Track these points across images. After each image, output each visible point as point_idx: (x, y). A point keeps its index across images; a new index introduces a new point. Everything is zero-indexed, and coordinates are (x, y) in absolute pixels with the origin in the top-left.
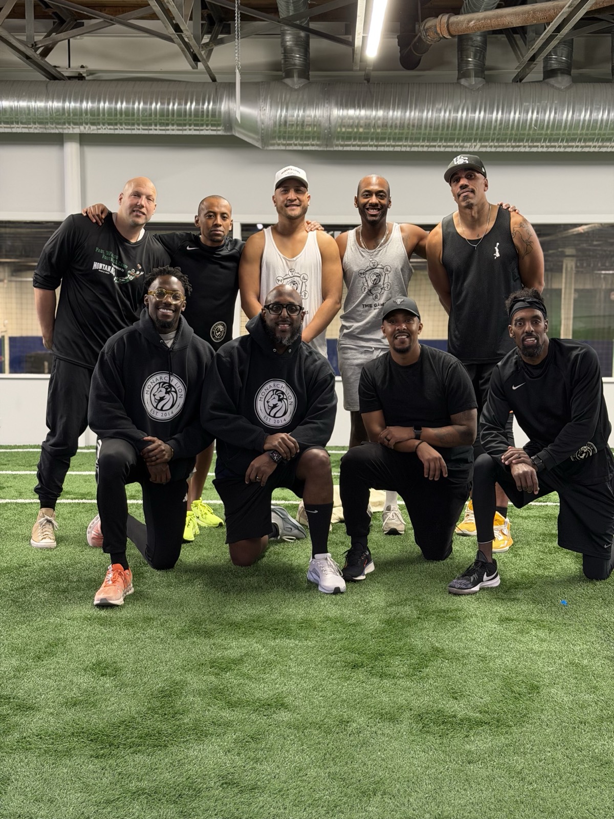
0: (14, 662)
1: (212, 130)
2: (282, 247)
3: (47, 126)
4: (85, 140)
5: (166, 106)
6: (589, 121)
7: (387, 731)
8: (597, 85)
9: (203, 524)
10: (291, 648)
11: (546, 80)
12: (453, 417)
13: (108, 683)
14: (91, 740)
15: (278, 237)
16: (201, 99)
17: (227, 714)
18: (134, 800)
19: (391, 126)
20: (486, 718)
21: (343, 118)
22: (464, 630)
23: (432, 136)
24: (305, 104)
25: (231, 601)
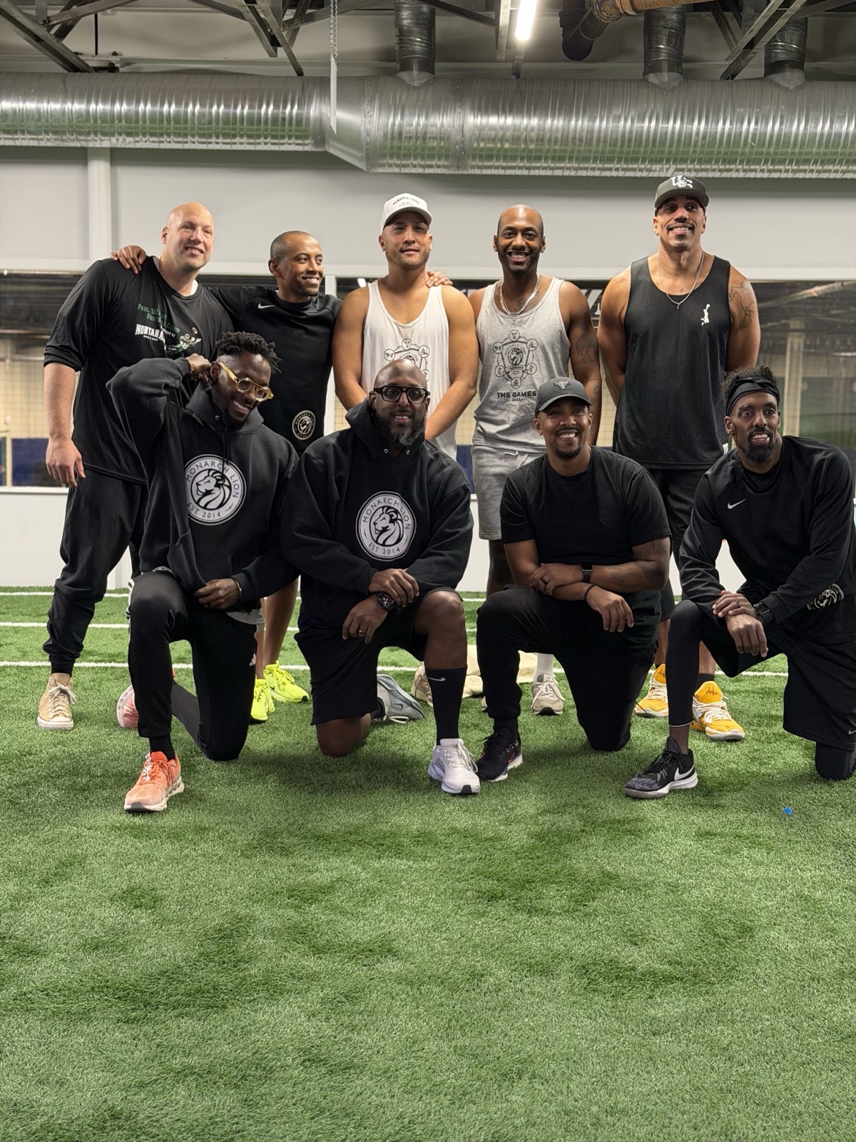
0: (11, 888)
1: (297, 144)
2: (393, 309)
3: (64, 137)
4: (118, 157)
5: (232, 110)
6: (829, 135)
7: (537, 989)
8: (841, 84)
9: (280, 698)
10: (403, 871)
11: (770, 77)
12: (636, 549)
13: (144, 917)
14: (119, 998)
15: (388, 295)
16: (281, 101)
17: (311, 963)
18: (178, 1082)
19: (549, 141)
20: (677, 971)
21: (481, 128)
22: (647, 848)
23: (607, 155)
24: (428, 108)
25: (319, 806)
